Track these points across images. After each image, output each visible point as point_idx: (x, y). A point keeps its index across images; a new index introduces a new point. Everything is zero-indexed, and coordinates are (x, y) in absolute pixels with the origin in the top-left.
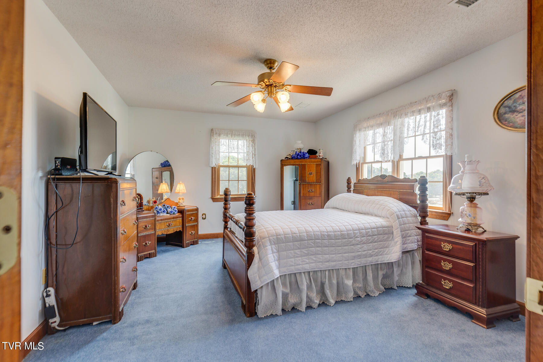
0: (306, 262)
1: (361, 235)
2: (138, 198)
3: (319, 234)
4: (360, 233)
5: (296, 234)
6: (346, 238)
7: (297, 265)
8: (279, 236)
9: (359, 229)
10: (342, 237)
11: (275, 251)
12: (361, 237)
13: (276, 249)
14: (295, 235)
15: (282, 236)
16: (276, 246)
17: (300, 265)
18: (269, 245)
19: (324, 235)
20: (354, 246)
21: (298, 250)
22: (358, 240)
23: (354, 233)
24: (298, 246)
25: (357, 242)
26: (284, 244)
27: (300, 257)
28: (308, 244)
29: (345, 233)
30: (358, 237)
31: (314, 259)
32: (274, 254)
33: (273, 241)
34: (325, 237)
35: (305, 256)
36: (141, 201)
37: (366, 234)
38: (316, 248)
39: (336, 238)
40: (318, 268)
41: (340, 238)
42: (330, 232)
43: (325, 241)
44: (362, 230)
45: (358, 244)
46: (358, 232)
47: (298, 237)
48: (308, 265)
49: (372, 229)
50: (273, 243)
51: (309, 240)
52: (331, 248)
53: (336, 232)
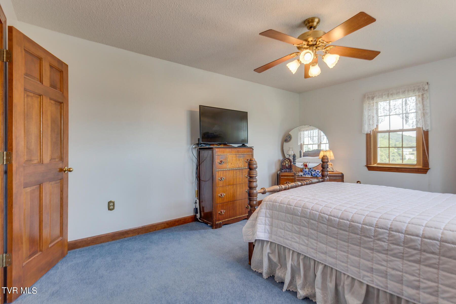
0: (295, 241)
1: (391, 239)
2: (288, 161)
3: (316, 214)
4: (390, 235)
5: (291, 205)
6: (358, 234)
7: (286, 239)
8: (275, 203)
9: (390, 228)
10: (351, 229)
11: (268, 215)
12: (391, 243)
13: (270, 215)
14: (289, 206)
15: (277, 204)
16: (270, 212)
17: (288, 240)
18: (265, 209)
19: (322, 217)
20: (372, 251)
21: (289, 224)
22: (382, 246)
23: (375, 231)
24: (289, 219)
25: (377, 246)
26: (277, 212)
27: (290, 232)
28: (300, 221)
29: (358, 226)
30: (384, 242)
31: (307, 242)
32: (267, 219)
33: (269, 206)
34: (323, 221)
35: (296, 233)
36: (290, 163)
37: (404, 242)
38: (309, 229)
39: (340, 226)
40: (310, 255)
41: (348, 229)
42: (334, 217)
43: (322, 225)
44: (396, 231)
45: (379, 252)
46: (386, 233)
47: (291, 210)
48: (297, 244)
49: (425, 238)
50: (268, 207)
51: (302, 217)
52: (331, 238)
53: (343, 219)
